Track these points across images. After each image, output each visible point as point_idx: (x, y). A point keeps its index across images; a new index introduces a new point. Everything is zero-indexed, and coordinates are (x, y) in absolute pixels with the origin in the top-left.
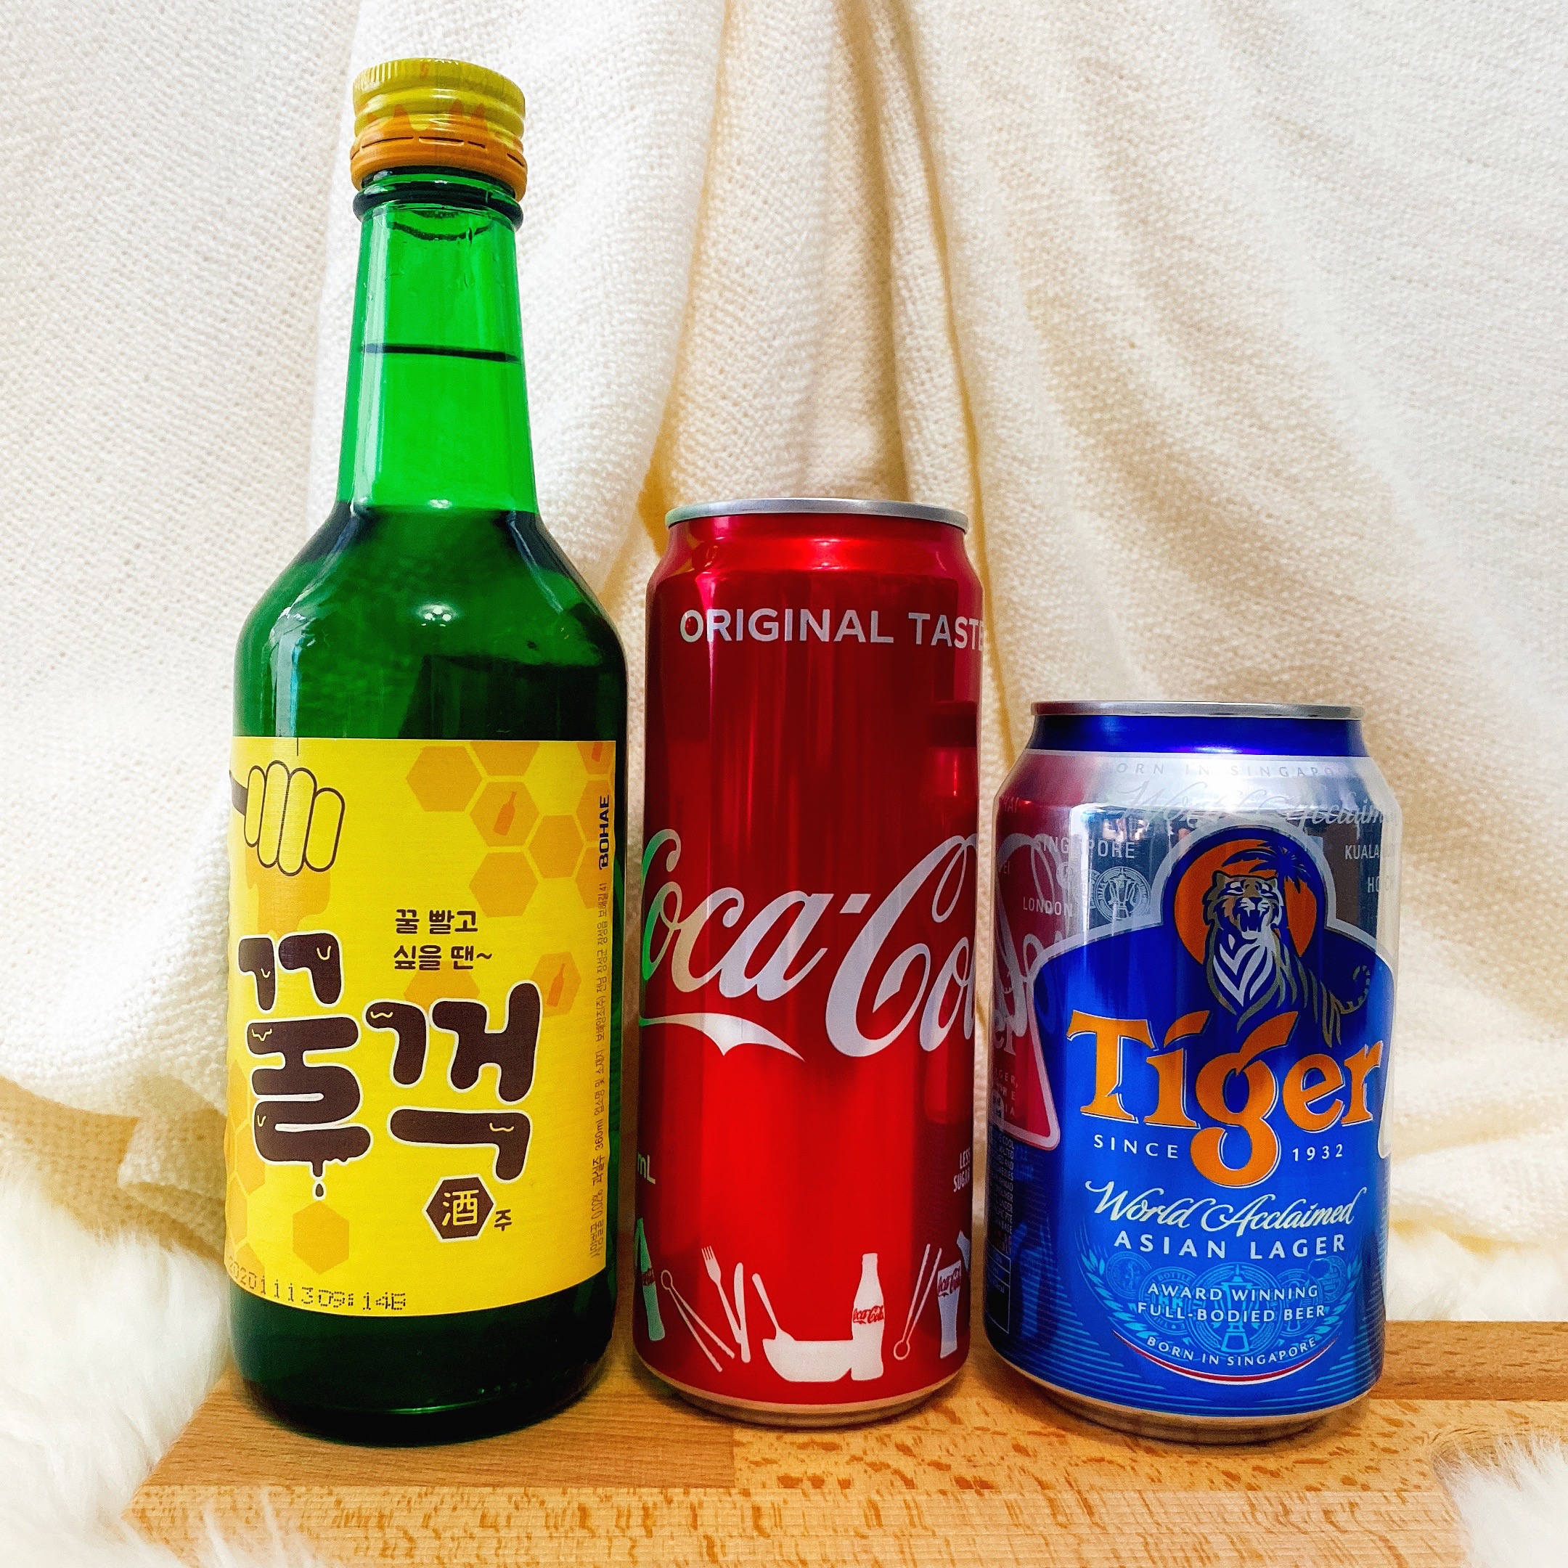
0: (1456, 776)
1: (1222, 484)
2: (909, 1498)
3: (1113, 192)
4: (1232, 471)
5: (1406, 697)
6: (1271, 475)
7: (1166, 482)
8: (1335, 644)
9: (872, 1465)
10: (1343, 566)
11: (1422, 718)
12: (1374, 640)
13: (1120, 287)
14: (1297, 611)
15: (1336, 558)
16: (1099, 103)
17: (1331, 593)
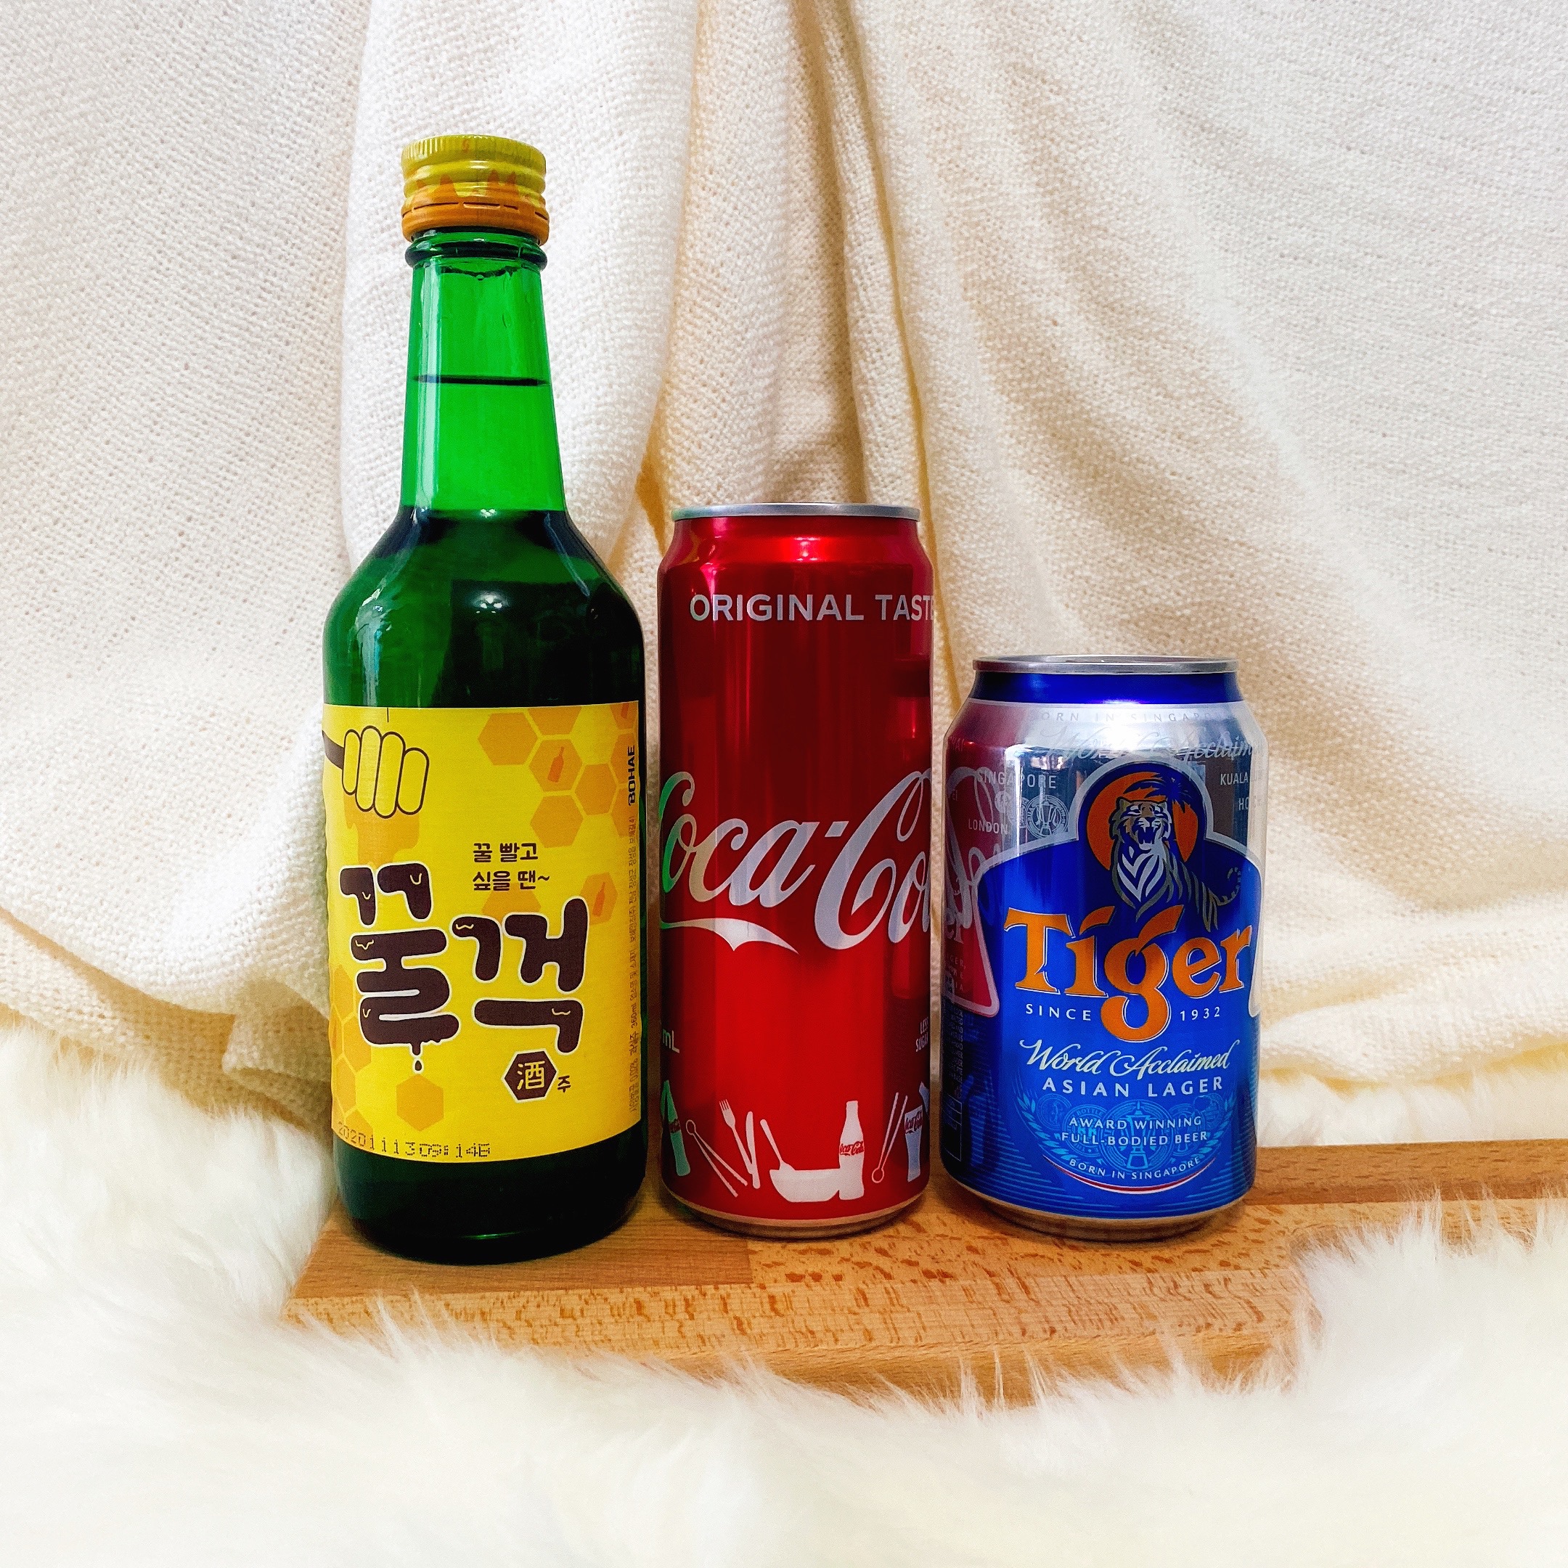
0: (1332, 694)
1: (1133, 446)
2: (888, 1286)
3: (1038, 184)
4: (1142, 435)
5: (1289, 628)
6: (1175, 437)
7: (1085, 443)
8: (1230, 583)
9: (858, 1264)
10: (1236, 516)
11: (1303, 645)
12: (1262, 579)
13: (1043, 272)
14: (1198, 555)
15: (1230, 508)
16: (1025, 105)
17: (1226, 540)
